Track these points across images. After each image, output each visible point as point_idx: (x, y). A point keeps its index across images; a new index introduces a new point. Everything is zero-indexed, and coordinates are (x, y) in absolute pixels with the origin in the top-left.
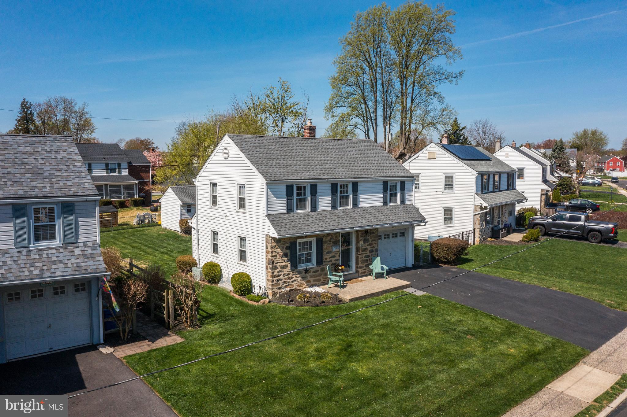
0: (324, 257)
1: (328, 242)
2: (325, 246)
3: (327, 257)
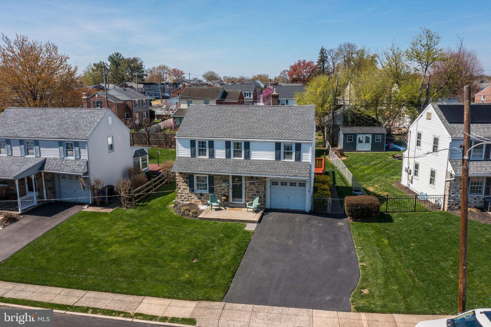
1: (219, 180)
2: (216, 182)
3: (217, 189)
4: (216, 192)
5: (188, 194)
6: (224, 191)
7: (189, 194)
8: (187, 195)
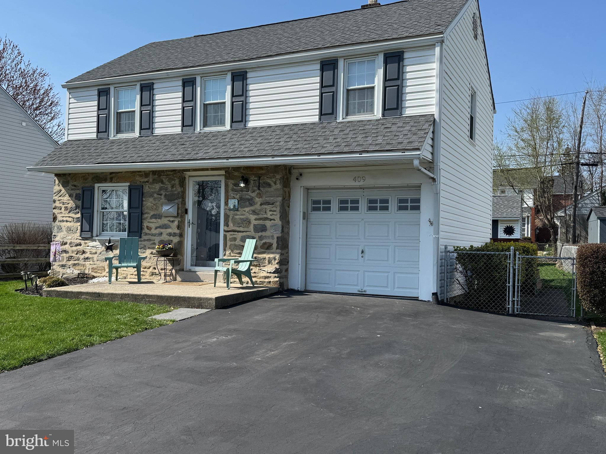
0: (145, 224)
1: (155, 195)
2: (148, 203)
3: (151, 225)
4: (146, 234)
5: (77, 245)
6: (169, 231)
7: (80, 245)
8: (74, 248)
